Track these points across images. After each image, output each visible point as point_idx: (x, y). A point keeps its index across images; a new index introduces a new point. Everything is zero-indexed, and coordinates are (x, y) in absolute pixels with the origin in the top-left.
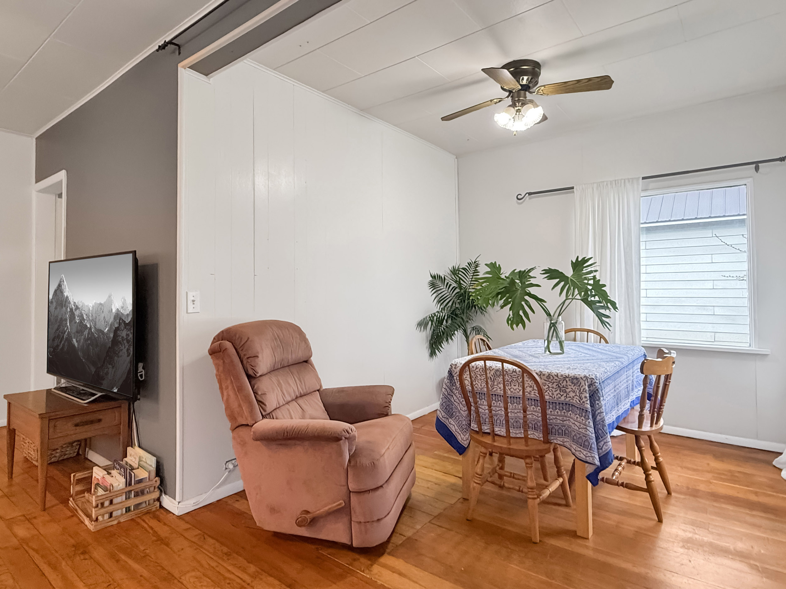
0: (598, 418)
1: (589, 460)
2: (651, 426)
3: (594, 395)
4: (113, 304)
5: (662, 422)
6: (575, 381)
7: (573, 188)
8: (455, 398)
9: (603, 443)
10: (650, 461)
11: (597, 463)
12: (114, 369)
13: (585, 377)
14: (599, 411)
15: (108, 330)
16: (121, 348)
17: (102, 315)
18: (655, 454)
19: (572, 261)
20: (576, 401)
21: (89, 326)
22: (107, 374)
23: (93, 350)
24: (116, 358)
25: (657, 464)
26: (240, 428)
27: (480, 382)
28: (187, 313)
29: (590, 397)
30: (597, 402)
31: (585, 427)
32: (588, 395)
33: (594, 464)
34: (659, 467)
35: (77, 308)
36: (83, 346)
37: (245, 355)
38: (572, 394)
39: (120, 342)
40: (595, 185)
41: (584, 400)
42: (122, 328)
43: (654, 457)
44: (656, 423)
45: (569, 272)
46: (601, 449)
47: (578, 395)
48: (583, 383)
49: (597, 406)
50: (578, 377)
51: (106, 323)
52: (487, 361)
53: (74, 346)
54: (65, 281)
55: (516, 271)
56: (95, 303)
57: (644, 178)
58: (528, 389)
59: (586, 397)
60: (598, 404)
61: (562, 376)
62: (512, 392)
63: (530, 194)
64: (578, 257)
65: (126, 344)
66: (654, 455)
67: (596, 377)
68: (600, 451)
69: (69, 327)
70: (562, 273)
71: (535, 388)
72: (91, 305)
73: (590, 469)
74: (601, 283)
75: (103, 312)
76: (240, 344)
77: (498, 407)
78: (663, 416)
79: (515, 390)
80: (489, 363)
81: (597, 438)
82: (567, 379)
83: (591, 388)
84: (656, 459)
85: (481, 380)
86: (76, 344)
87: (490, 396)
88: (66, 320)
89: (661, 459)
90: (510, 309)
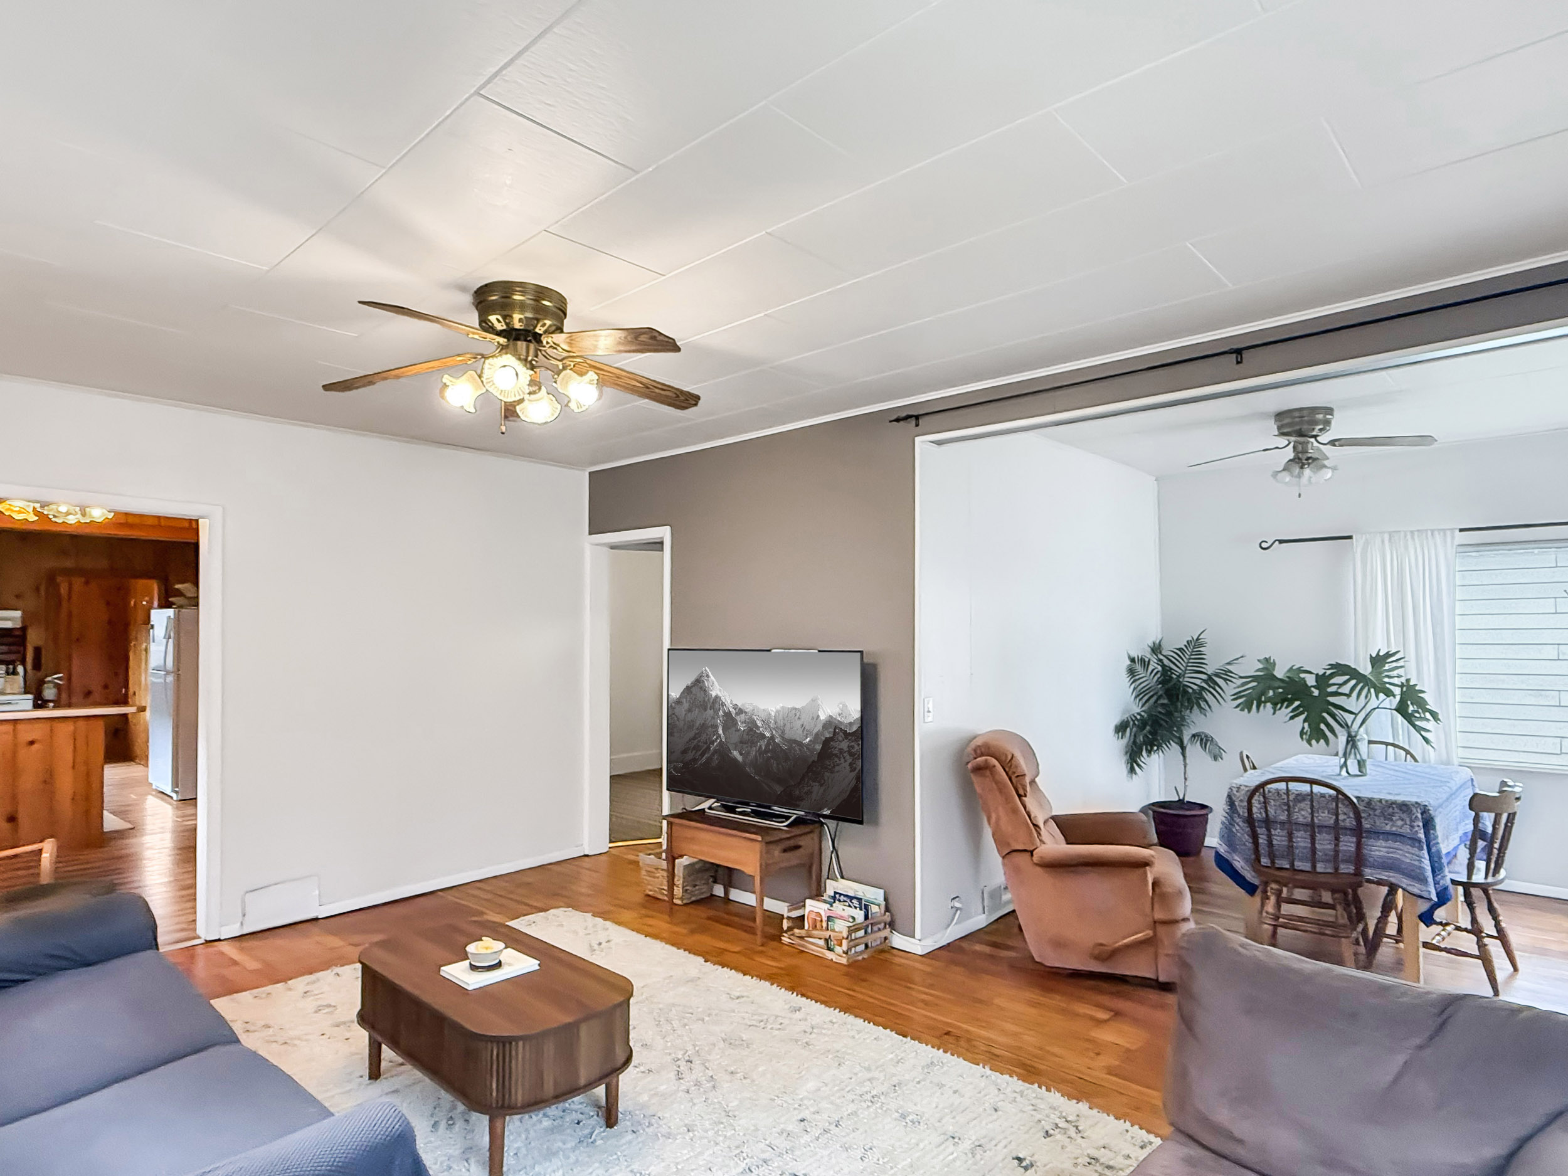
0: (1434, 850)
1: (1425, 894)
2: (1486, 878)
3: (1428, 824)
4: (821, 710)
5: (1502, 873)
6: (1404, 808)
7: (1350, 537)
8: (1238, 828)
9: (1439, 877)
10: (1489, 927)
11: (1435, 898)
12: (823, 788)
13: (1417, 803)
14: (1434, 842)
15: (810, 741)
16: (838, 762)
17: (799, 723)
18: (1495, 918)
19: (1371, 655)
20: (1406, 830)
21: (768, 735)
22: (809, 793)
23: (778, 764)
24: (827, 774)
25: (1498, 931)
26: (1015, 853)
27: (1274, 808)
28: (925, 722)
29: (1424, 826)
30: (1432, 832)
31: (1418, 858)
32: (1421, 824)
33: (1431, 900)
34: (1501, 936)
35: (741, 711)
36: (757, 759)
37: (1014, 773)
38: (1400, 823)
39: (836, 755)
40: (1386, 537)
41: (1417, 829)
42: (840, 739)
43: (1493, 922)
44: (1494, 875)
45: (1366, 669)
46: (1439, 884)
47: (1408, 823)
48: (1415, 811)
49: (1432, 836)
50: (1408, 803)
51: (805, 733)
52: (1289, 783)
53: (735, 760)
54: (710, 675)
55: (1294, 668)
56: (783, 708)
57: (1461, 530)
58: (1341, 817)
59: (1419, 826)
60: (1433, 834)
61: (1387, 801)
62: (1319, 820)
63: (1281, 542)
64: (1379, 650)
65: (848, 757)
66: (1493, 919)
67: (1430, 804)
68: (1437, 886)
69: (722, 735)
70: (1355, 669)
71: (1352, 815)
72: (774, 709)
73: (1424, 907)
74: (1417, 688)
75: (799, 718)
76: (1006, 759)
77: (1301, 840)
78: (1504, 865)
79: (1325, 817)
80: (1293, 786)
81: (1433, 871)
82: (1394, 806)
83: (1425, 816)
84: (1497, 925)
85: (1275, 805)
86: (740, 758)
87: (1290, 826)
88: (716, 727)
89: (1503, 925)
90: (1305, 721)
